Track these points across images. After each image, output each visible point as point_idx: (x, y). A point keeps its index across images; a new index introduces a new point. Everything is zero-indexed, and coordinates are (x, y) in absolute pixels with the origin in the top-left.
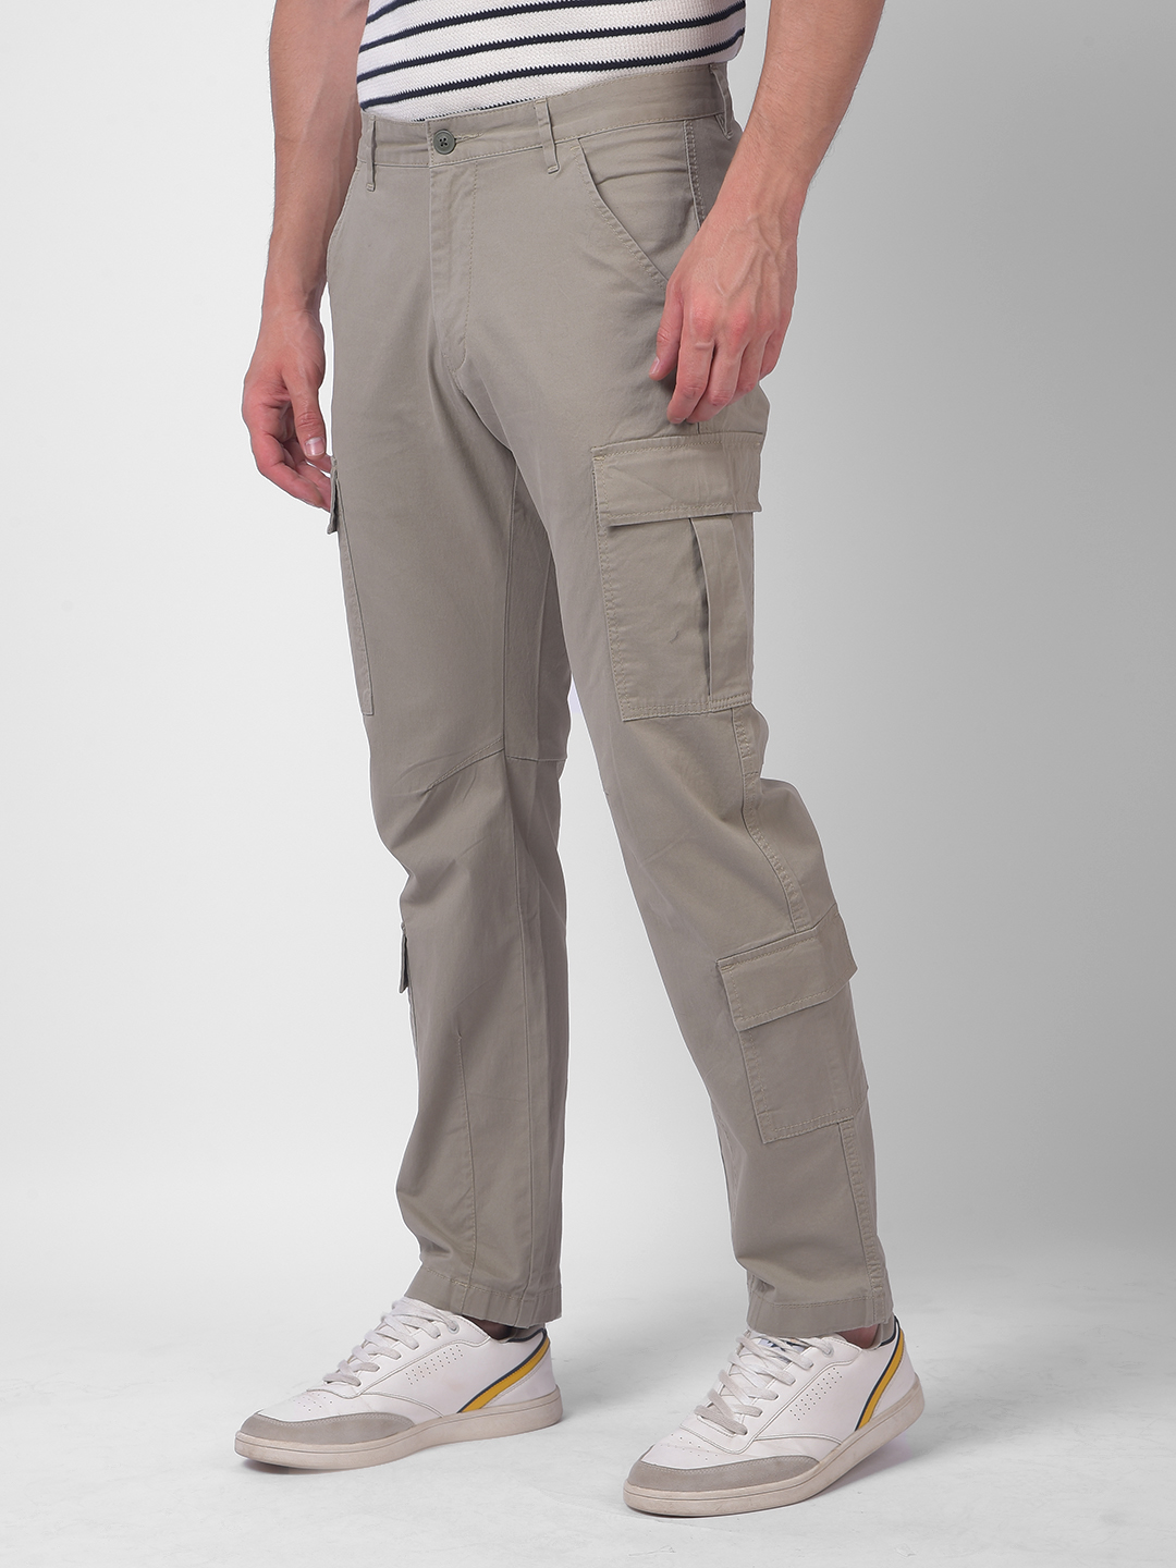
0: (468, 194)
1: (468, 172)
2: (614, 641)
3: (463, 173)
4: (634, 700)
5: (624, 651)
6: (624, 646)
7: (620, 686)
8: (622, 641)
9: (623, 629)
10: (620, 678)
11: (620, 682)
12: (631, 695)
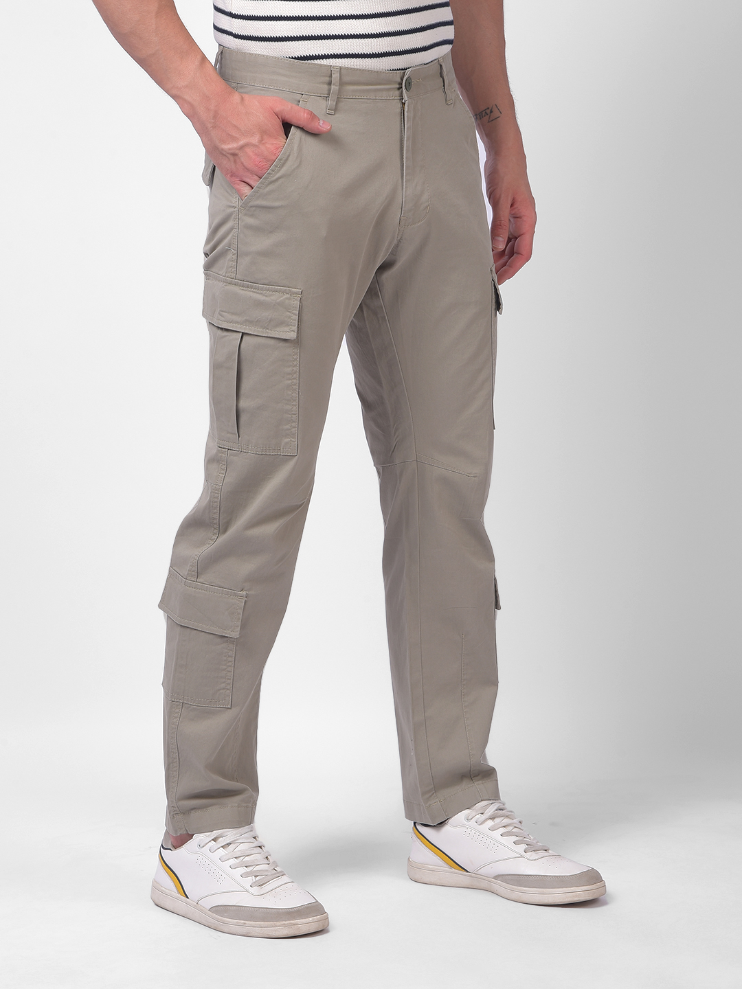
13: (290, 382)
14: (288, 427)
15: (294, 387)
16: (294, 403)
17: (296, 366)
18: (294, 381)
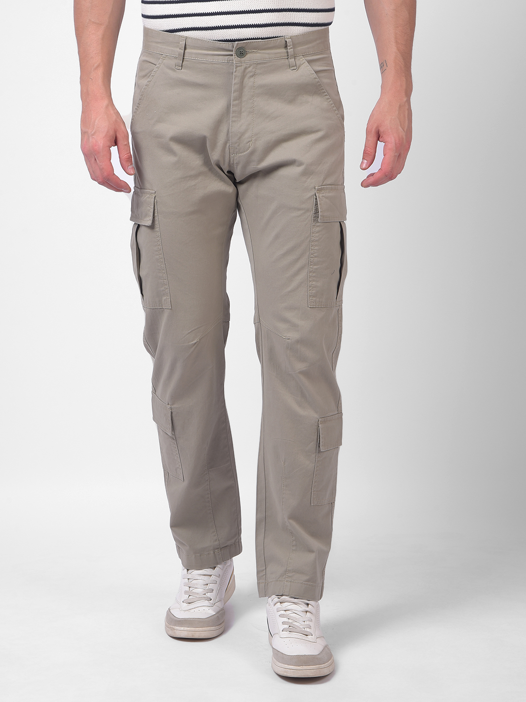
0: (252, 76)
1: (252, 67)
2: (310, 272)
3: (249, 67)
4: (314, 299)
5: (314, 276)
6: (314, 275)
7: (310, 292)
8: (314, 272)
9: (315, 267)
10: (310, 288)
11: (310, 290)
12: (314, 297)
13: (158, 257)
14: (163, 288)
15: (161, 260)
16: (164, 272)
17: (159, 245)
18: (161, 256)
